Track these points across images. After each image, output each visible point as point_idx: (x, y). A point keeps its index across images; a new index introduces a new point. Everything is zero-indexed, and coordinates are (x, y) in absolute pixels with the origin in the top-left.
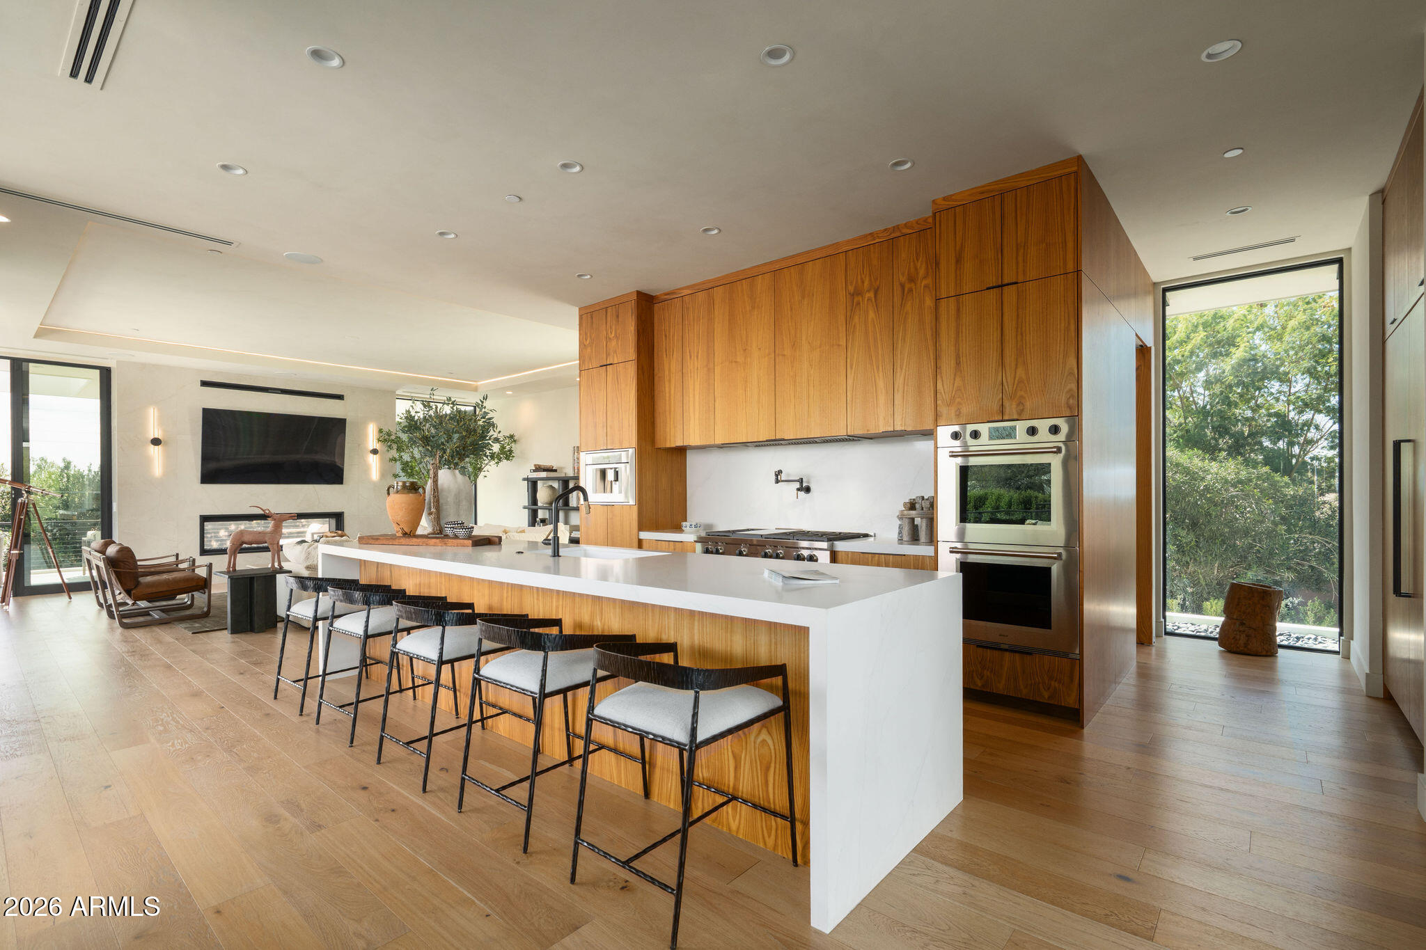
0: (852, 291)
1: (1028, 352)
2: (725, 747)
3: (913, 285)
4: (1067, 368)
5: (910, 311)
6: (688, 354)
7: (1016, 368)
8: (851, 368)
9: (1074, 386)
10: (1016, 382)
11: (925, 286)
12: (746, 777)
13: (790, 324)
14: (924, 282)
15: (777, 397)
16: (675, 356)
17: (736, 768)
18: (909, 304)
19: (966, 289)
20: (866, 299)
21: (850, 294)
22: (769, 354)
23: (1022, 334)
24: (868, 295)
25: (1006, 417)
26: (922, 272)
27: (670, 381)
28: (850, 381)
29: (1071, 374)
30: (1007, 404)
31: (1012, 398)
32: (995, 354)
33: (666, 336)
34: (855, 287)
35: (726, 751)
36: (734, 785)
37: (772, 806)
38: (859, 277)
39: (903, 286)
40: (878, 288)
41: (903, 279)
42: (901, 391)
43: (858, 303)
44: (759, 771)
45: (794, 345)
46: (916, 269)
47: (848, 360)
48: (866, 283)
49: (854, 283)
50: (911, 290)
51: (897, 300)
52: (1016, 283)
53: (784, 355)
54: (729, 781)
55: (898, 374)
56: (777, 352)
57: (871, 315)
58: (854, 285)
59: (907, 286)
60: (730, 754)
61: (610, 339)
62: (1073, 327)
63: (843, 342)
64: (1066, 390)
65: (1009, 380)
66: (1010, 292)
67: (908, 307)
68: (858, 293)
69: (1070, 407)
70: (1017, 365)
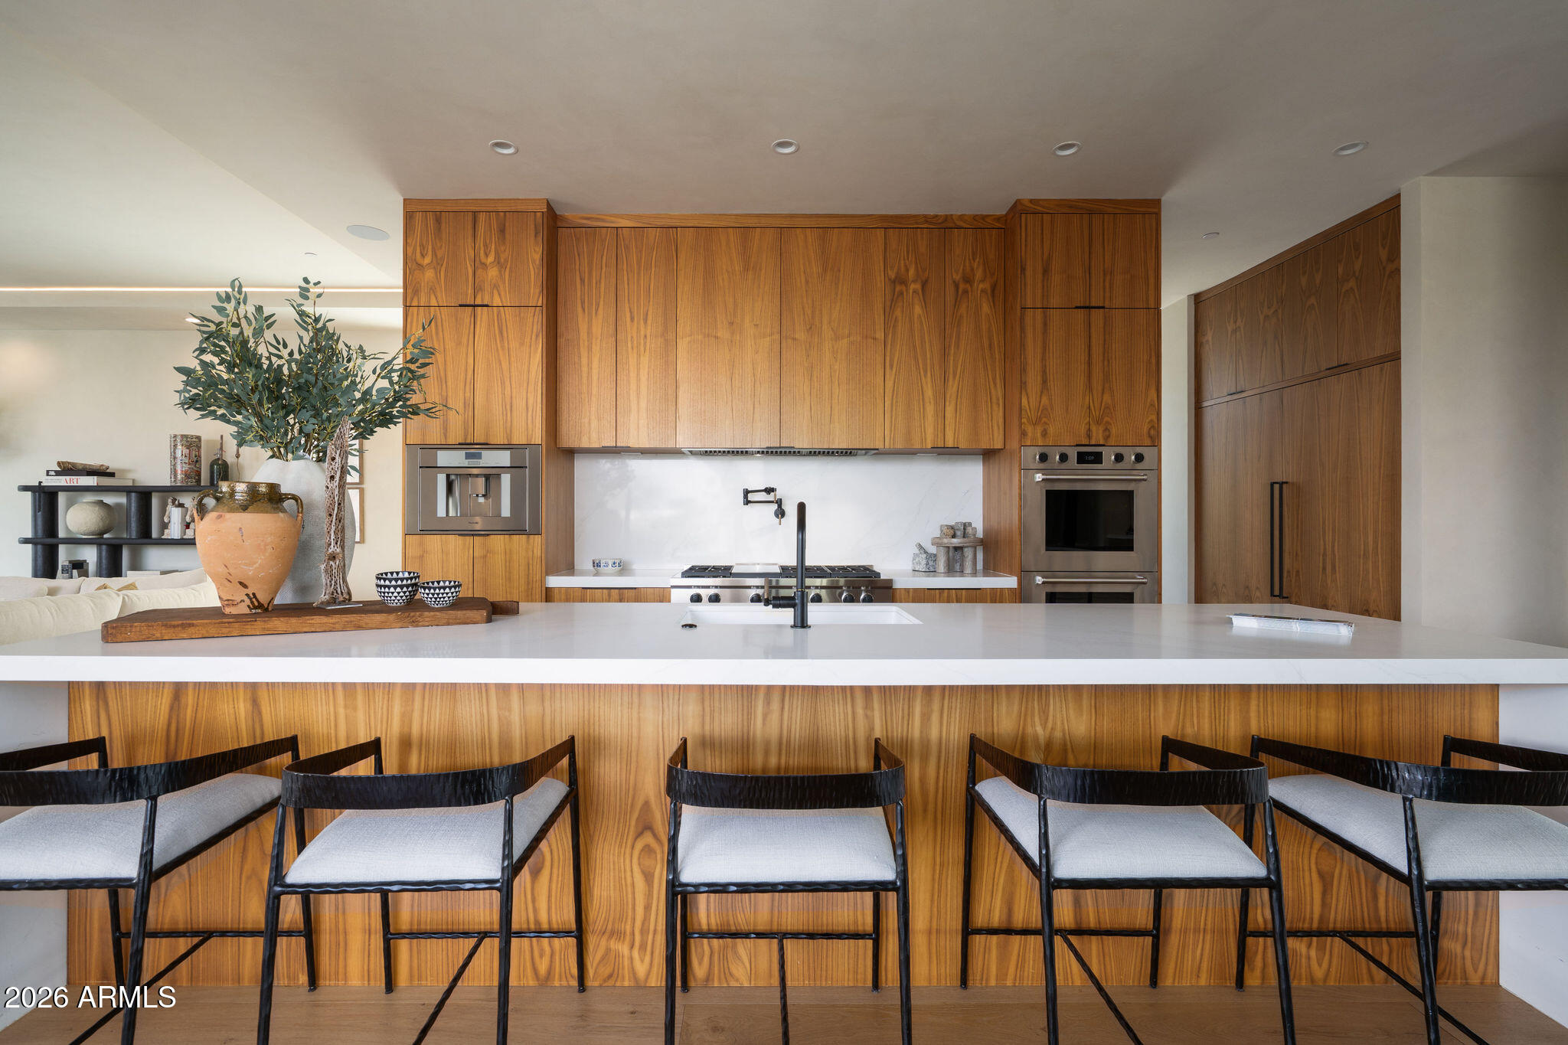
0: (893, 277)
1: (1114, 380)
2: (1306, 868)
3: (968, 285)
4: (1149, 400)
5: (965, 315)
6: (628, 315)
7: (1103, 393)
8: (891, 367)
9: (1154, 417)
10: (1103, 407)
11: (982, 291)
12: (1341, 898)
13: (805, 300)
14: (981, 286)
15: (783, 392)
16: (601, 311)
17: (1325, 892)
18: (964, 306)
19: (1055, 301)
20: (911, 291)
21: (890, 279)
22: (772, 334)
23: (1108, 361)
24: (913, 286)
25: (1093, 442)
26: (979, 274)
27: (590, 349)
28: (889, 384)
29: (1152, 405)
30: (1094, 428)
31: (1098, 423)
32: (1082, 378)
33: (582, 280)
34: (897, 273)
35: (1307, 874)
36: (1321, 917)
37: (1384, 925)
38: (902, 262)
39: (957, 286)
40: (926, 281)
41: (957, 277)
42: (953, 402)
43: (901, 293)
44: (1363, 886)
45: (811, 328)
46: (972, 270)
47: (888, 359)
48: (912, 272)
49: (896, 267)
50: (965, 292)
51: (950, 297)
52: (1103, 307)
53: (794, 339)
54: (1312, 913)
55: (951, 383)
56: (784, 334)
57: (918, 310)
58: (895, 270)
59: (962, 286)
60: (1315, 875)
61: (484, 264)
62: (1154, 361)
63: (880, 335)
64: (1147, 421)
65: (1096, 405)
66: (1097, 316)
67: (963, 310)
68: (900, 280)
69: (1150, 437)
70: (1103, 390)
